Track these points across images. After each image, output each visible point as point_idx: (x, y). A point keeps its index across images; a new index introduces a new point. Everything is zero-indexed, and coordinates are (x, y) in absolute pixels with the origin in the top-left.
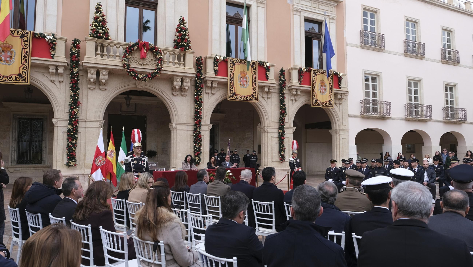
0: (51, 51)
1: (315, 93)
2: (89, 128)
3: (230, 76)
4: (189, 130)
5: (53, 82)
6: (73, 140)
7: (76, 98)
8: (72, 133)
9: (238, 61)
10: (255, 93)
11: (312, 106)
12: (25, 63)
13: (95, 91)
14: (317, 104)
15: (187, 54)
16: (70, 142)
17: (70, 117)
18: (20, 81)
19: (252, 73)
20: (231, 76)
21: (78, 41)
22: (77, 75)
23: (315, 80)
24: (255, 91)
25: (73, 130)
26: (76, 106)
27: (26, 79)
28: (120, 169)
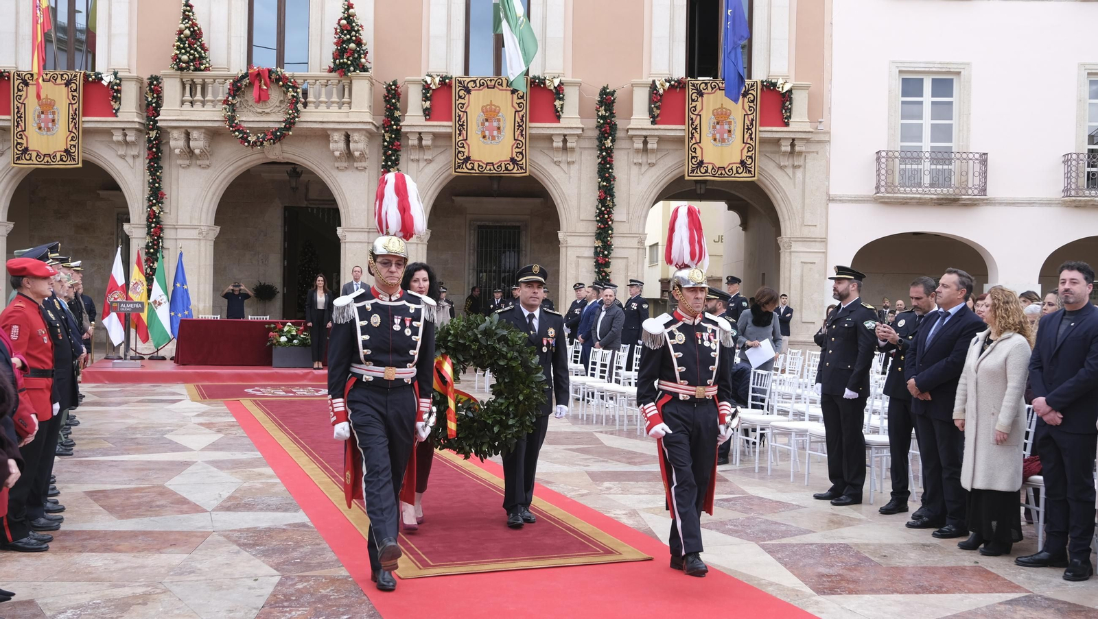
0: (112, 103)
1: (697, 143)
2: (182, 241)
3: (457, 118)
5: (123, 157)
6: (154, 264)
7: (157, 185)
8: (152, 250)
9: (478, 82)
10: (521, 153)
11: (687, 178)
12: (74, 130)
13: (191, 168)
14: (703, 171)
15: (353, 81)
16: (148, 267)
17: (148, 220)
18: (68, 162)
19: (513, 106)
20: (459, 120)
21: (156, 78)
22: (156, 144)
23: (698, 108)
24: (520, 150)
25: (154, 245)
26: (157, 201)
27: (77, 158)
28: (152, 313)
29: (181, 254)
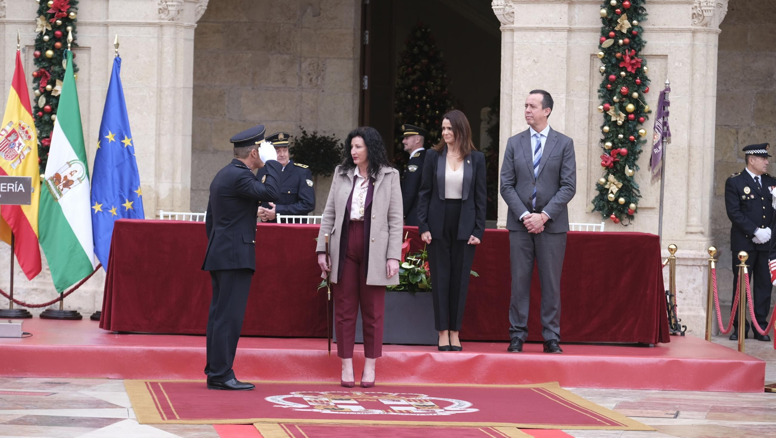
2: (120, 29)
4: (580, 30)
6: (54, 85)
8: (50, 53)
16: (42, 94)
25: (55, 39)
28: (50, 206)
29: (118, 61)
